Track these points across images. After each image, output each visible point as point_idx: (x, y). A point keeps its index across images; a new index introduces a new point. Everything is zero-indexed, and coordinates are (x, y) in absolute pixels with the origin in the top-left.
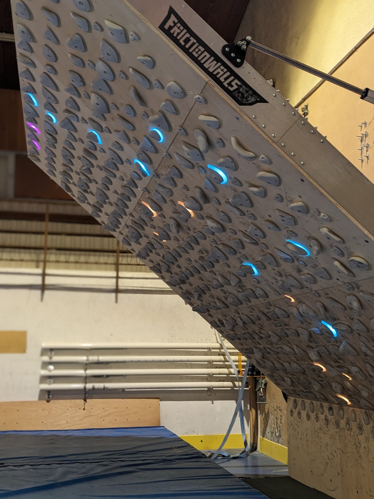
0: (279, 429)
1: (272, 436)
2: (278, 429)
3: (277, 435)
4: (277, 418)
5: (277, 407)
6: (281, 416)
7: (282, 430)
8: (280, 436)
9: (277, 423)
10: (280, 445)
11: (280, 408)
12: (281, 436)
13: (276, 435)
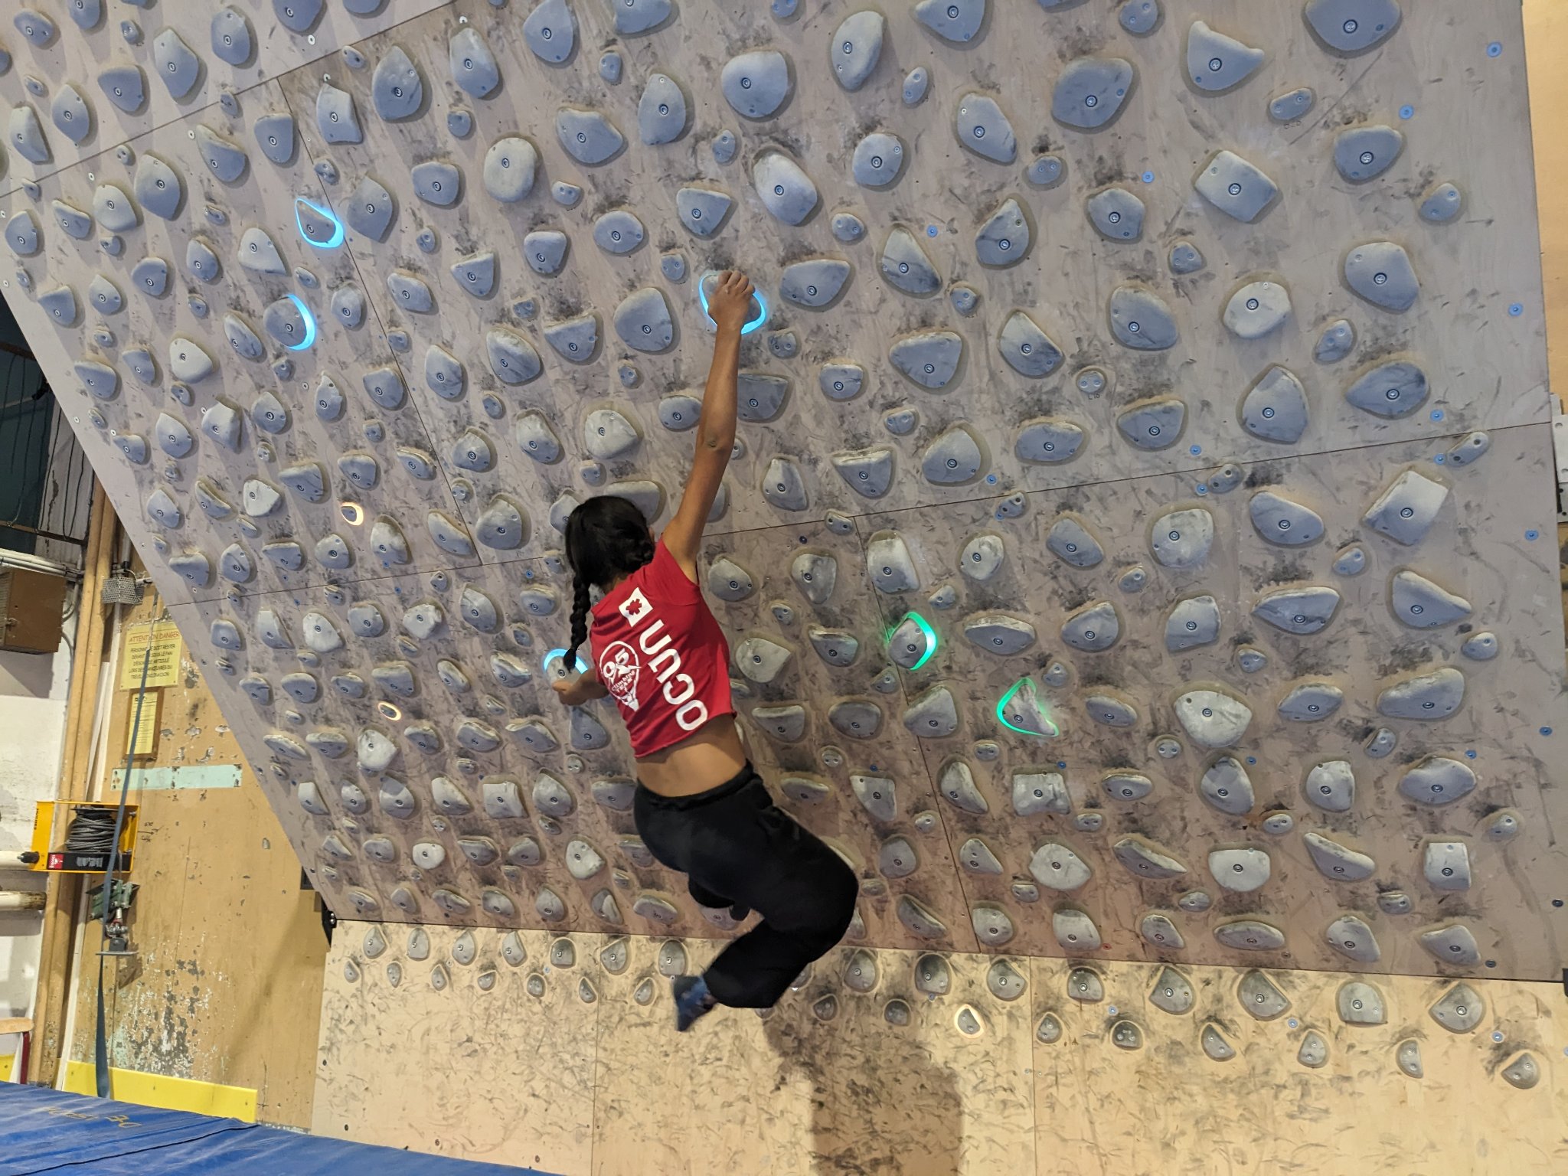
0: (178, 1029)
1: (137, 1055)
2: (170, 1033)
3: (165, 1047)
4: (172, 998)
5: (181, 964)
6: (196, 990)
7: (195, 1032)
8: (181, 1049)
9: (170, 1012)
10: (176, 1078)
11: (194, 964)
12: (185, 1051)
13: (156, 1049)
